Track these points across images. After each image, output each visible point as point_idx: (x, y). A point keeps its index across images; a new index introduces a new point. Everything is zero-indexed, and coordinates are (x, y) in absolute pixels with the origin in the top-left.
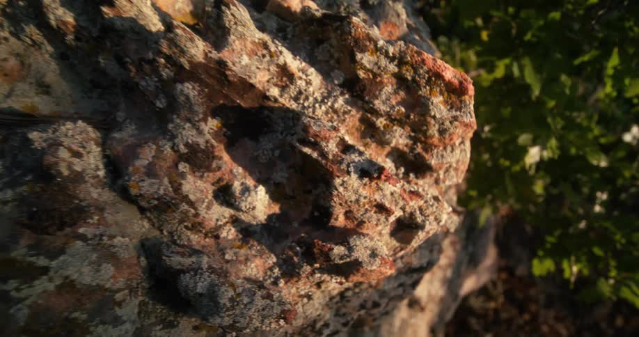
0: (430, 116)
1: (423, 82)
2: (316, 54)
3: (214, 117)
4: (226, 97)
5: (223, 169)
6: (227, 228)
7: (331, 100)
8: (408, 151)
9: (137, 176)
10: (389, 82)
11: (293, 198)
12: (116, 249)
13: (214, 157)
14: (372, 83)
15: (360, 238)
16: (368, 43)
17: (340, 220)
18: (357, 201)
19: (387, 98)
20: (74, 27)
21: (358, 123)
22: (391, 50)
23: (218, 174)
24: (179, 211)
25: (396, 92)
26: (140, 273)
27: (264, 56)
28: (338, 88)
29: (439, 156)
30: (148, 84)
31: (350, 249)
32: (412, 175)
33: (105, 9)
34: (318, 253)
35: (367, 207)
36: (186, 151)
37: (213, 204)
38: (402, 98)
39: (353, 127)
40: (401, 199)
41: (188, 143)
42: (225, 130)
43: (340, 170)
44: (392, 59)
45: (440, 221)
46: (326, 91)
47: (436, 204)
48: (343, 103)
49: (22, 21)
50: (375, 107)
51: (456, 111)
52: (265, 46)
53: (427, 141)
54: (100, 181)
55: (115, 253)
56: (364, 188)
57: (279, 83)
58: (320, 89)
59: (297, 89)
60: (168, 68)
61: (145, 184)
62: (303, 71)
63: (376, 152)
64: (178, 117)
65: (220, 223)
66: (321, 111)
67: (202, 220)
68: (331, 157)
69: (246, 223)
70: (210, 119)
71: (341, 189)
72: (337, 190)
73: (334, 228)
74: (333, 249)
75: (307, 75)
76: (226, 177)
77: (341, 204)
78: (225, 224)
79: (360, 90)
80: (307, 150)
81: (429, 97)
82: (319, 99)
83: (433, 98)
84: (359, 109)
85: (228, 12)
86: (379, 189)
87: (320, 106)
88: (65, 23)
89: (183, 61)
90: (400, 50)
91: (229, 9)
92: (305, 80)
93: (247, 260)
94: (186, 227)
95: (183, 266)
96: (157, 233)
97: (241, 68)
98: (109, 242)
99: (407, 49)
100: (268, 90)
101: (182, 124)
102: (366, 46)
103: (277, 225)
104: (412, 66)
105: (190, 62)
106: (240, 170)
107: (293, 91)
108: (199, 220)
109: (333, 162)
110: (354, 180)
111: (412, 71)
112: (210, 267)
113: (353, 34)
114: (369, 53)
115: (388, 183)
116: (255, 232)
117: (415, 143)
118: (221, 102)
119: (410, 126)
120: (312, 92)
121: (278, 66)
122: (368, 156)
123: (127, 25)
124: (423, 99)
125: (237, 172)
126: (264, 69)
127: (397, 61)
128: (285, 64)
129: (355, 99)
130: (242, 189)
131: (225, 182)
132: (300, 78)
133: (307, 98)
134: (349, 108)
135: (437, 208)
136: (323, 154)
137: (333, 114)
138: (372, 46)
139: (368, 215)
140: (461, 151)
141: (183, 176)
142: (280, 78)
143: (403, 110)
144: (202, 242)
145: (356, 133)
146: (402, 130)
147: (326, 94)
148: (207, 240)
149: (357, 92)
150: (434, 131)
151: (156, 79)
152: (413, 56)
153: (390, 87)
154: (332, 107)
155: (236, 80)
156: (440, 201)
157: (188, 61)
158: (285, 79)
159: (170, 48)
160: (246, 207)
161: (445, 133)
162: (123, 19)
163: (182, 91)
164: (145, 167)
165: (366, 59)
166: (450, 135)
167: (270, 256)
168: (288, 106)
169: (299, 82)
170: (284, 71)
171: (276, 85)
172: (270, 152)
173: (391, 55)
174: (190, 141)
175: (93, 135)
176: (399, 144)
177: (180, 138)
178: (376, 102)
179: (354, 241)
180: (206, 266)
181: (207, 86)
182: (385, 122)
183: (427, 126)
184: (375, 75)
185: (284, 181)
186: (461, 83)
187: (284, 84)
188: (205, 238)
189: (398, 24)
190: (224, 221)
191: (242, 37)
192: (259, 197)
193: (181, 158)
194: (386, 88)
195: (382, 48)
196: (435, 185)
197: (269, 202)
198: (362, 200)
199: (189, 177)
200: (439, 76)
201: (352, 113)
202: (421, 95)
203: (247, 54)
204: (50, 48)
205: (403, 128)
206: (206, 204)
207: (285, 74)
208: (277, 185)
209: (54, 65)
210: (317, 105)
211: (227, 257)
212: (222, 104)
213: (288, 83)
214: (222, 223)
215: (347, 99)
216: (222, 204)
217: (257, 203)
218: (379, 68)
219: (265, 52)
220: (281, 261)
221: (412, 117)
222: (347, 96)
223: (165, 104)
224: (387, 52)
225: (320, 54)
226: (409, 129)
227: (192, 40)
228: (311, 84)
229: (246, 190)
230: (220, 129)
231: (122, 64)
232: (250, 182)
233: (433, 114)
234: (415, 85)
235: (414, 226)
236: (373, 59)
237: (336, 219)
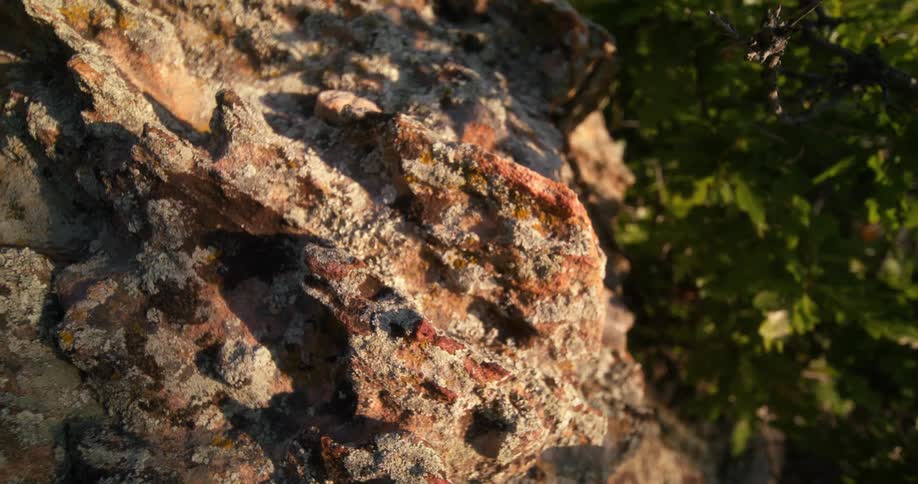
0: (515, 246)
1: (505, 197)
2: (362, 165)
3: (204, 246)
4: (225, 220)
5: (211, 320)
6: (209, 411)
7: (376, 225)
8: (497, 302)
9: (74, 323)
10: (457, 199)
11: (310, 368)
12: (19, 429)
13: (197, 302)
14: (431, 200)
15: (394, 438)
16: (421, 147)
17: (374, 408)
18: (391, 375)
19: (455, 223)
20: (56, 137)
21: (418, 260)
22: (451, 155)
23: (205, 327)
24: (127, 377)
25: (467, 214)
26: (52, 471)
27: (278, 166)
28: (389, 209)
29: (546, 311)
30: (123, 202)
31: (378, 457)
32: (510, 342)
33: (85, 114)
34: (328, 460)
35: (409, 386)
36: (156, 291)
37: (192, 373)
38: (476, 222)
39: (412, 265)
40: (468, 376)
41: (160, 280)
42: (220, 264)
43: (357, 323)
44: (454, 167)
45: (558, 422)
46: (372, 213)
47: (548, 390)
48: (393, 230)
49: (7, 133)
50: (435, 234)
51: (560, 240)
52: (280, 153)
53: (521, 286)
54: (30, 328)
55: (15, 436)
56: (400, 354)
57: (304, 202)
58: (363, 211)
59: (329, 210)
60: (144, 181)
61: (83, 335)
62: (340, 187)
63: (450, 303)
64: (150, 244)
65: (195, 402)
66: (362, 240)
67: (166, 395)
68: (347, 304)
69: (240, 406)
70: (198, 248)
71: (363, 354)
72: (356, 355)
73: (363, 419)
74: (348, 454)
75: (344, 192)
76: (215, 332)
77: (367, 380)
78: (206, 406)
79: (416, 211)
80: (315, 293)
81: (514, 219)
82: (361, 224)
83: (520, 221)
84: (417, 237)
85: (229, 111)
86: (427, 357)
87: (362, 235)
88: (45, 133)
89: (159, 170)
90: (464, 154)
91: (231, 108)
92: (341, 199)
93: (227, 465)
94: (142, 405)
95: (107, 464)
96: (100, 411)
97: (245, 181)
98: (9, 418)
99: (473, 153)
100: (289, 212)
101: (154, 254)
102: (417, 150)
103: (288, 412)
104: (483, 174)
105: (166, 173)
106: (238, 322)
107: (323, 213)
108: (160, 394)
109: (350, 311)
110: (381, 339)
111: (485, 182)
112: (149, 469)
113: (400, 136)
114: (421, 160)
115: (438, 347)
116: (251, 422)
117: (506, 290)
118: (219, 226)
119: (493, 264)
120: (350, 215)
121: (299, 179)
122: (409, 305)
123: (108, 131)
124: (505, 223)
125: (231, 325)
126: (280, 183)
127: (461, 169)
128: (309, 176)
129: (410, 224)
130: (235, 352)
131: (214, 339)
132: (333, 196)
133: (342, 223)
134: (402, 237)
135: (548, 396)
136: (337, 300)
137: (381, 246)
138: (426, 151)
139: (413, 400)
140: (586, 304)
141: (152, 328)
142: (304, 196)
143: (476, 238)
144: (167, 432)
145: (418, 275)
146: (482, 269)
147: (370, 218)
148: (175, 428)
149: (412, 213)
150: (527, 269)
151: (132, 196)
152: (482, 161)
153: (460, 205)
154: (377, 235)
155: (235, 197)
156: (556, 386)
157: (165, 171)
158: (311, 197)
159: (145, 156)
160: (234, 379)
161: (544, 274)
162: (105, 125)
163: (154, 209)
164: (89, 311)
165: (417, 167)
166: (554, 276)
167: (266, 461)
168: (317, 233)
169: (331, 201)
170: (308, 187)
171: (300, 205)
172: (284, 298)
173: (451, 161)
174: (164, 278)
175: (40, 267)
176: (481, 291)
177: (150, 272)
178: (437, 228)
179: (386, 443)
180: (143, 467)
181: (195, 204)
182: (456, 257)
183: (515, 262)
184: (436, 191)
185: (300, 342)
186: (558, 198)
187: (311, 204)
188: (172, 425)
189: (492, 126)
190: (205, 400)
191: (246, 143)
192: (257, 364)
193: (153, 301)
194: (453, 207)
195: (439, 152)
196: (550, 360)
197: (276, 374)
198: (400, 375)
199: (161, 329)
200: (524, 190)
201: (406, 244)
202: (501, 217)
203: (254, 164)
204: (33, 164)
205: (483, 266)
206: (181, 371)
207: (310, 190)
208: (291, 348)
209: (35, 184)
210: (357, 233)
211: (195, 458)
212: (219, 230)
213: (317, 202)
214: (201, 403)
215: (399, 224)
216: (206, 374)
217: (253, 373)
218: (437, 179)
219: (280, 161)
220: (280, 471)
221: (491, 249)
222: (399, 220)
223: (138, 229)
224: (446, 158)
225: (369, 165)
226: (492, 267)
227: (171, 145)
228: (350, 204)
229: (241, 352)
230: (214, 263)
231: (99, 179)
232: (249, 341)
233: (518, 243)
234: (493, 202)
235: (500, 425)
236: (429, 166)
237: (366, 405)
